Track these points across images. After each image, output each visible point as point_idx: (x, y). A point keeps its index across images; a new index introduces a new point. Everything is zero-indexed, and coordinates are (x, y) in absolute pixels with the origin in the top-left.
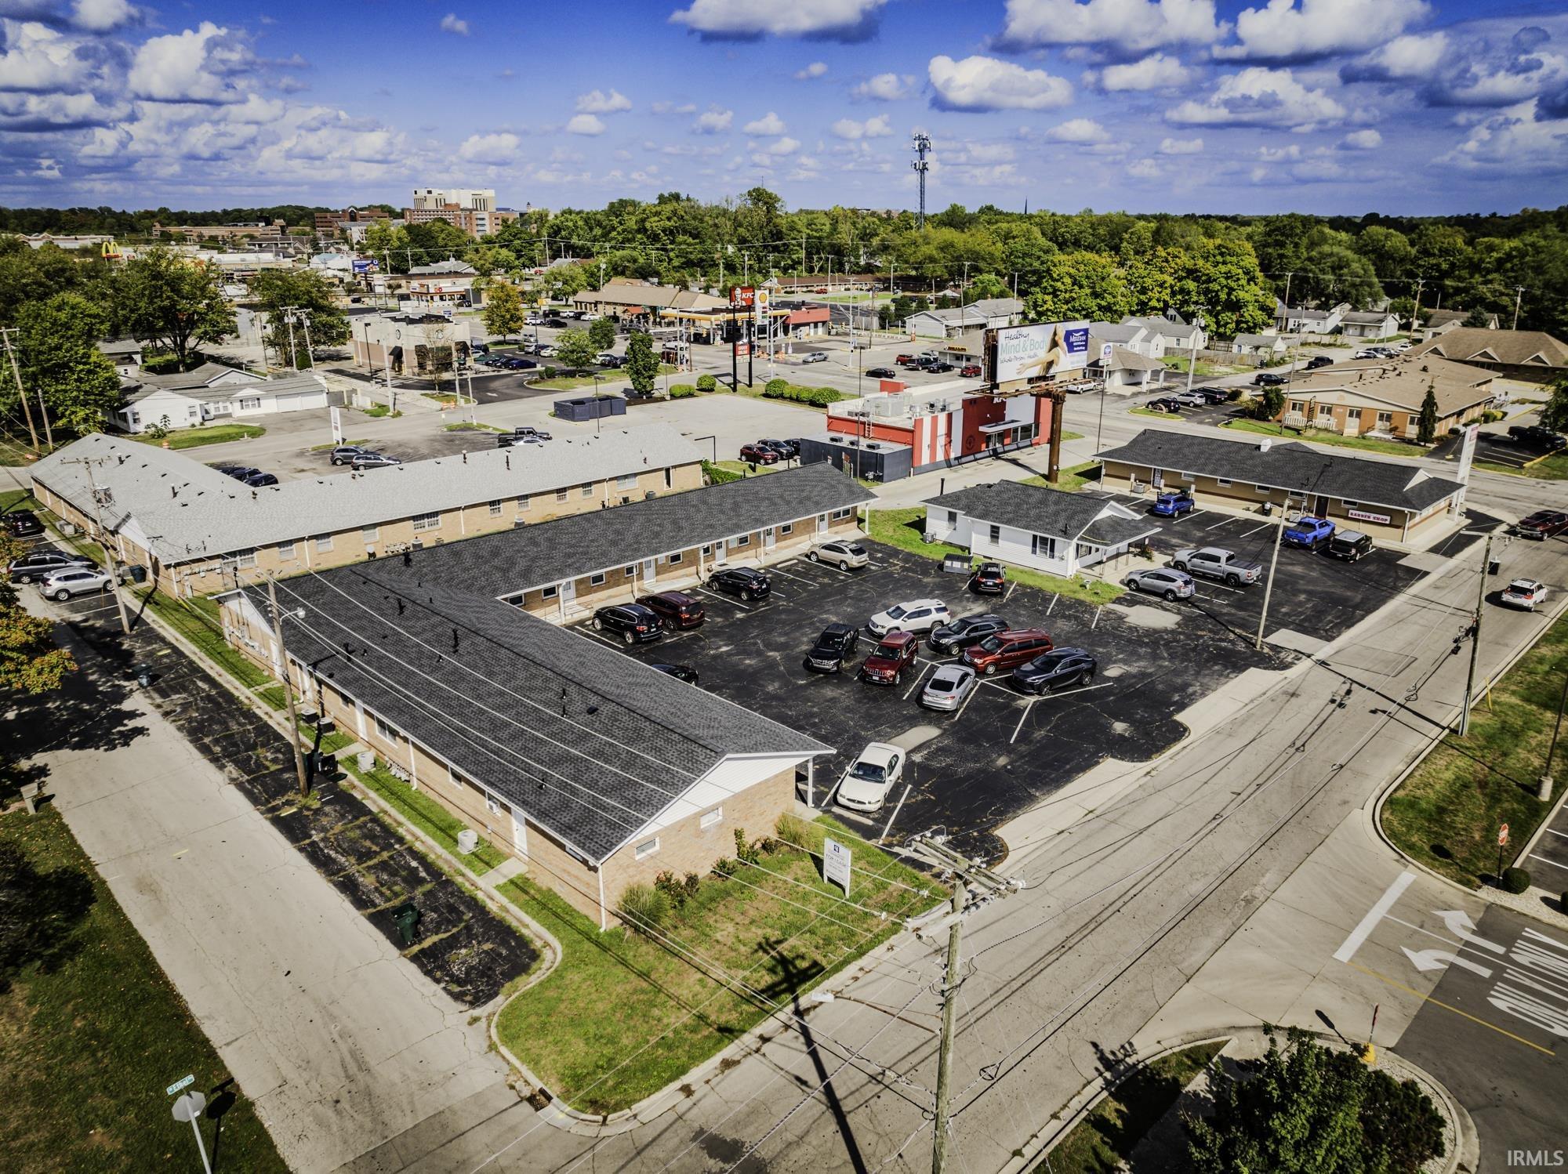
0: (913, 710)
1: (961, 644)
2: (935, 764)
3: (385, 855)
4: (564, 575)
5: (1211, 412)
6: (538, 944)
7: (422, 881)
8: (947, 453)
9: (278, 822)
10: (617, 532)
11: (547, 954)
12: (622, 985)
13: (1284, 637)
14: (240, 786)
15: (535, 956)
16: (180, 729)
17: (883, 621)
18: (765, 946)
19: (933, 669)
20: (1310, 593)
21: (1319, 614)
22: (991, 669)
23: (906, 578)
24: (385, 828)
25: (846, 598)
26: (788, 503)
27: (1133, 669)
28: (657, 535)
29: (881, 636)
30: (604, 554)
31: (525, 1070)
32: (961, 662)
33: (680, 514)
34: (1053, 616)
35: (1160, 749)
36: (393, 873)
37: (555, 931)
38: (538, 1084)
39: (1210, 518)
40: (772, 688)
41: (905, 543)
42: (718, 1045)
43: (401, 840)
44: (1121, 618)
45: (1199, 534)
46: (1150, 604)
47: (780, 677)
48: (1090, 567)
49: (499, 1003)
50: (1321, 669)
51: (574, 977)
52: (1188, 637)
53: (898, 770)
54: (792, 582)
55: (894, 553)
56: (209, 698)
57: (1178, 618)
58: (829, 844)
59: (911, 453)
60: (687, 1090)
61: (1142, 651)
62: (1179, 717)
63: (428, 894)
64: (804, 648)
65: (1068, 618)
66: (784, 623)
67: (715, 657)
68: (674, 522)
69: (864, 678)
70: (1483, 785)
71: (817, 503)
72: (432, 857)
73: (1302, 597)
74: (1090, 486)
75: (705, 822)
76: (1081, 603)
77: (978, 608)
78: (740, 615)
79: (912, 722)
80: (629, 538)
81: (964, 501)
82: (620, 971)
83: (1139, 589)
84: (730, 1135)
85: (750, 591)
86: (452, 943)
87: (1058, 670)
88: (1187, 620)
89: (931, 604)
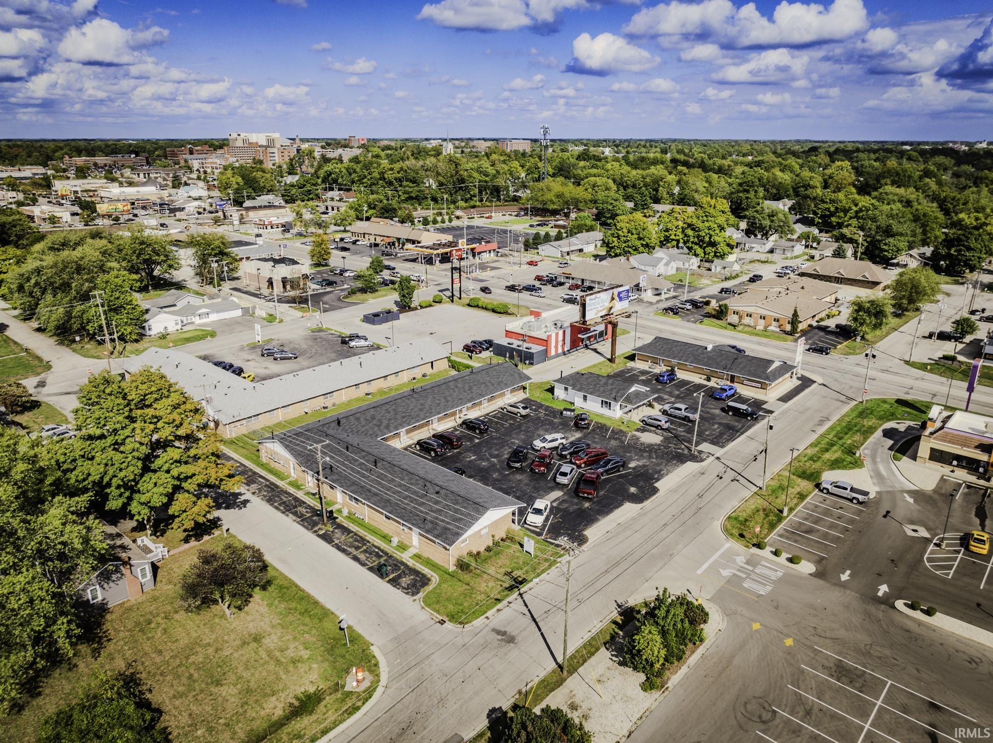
0: (552, 484)
1: (571, 454)
2: (561, 507)
3: (365, 547)
4: (403, 427)
5: (695, 313)
6: (429, 576)
7: (381, 556)
8: (563, 348)
9: (319, 536)
10: (422, 404)
11: (433, 579)
12: (460, 588)
13: (705, 447)
14: (298, 522)
15: (429, 580)
16: (262, 499)
17: (538, 444)
18: (508, 574)
19: (560, 466)
20: (720, 424)
21: (721, 434)
22: (583, 465)
23: (547, 420)
24: (361, 537)
25: (521, 431)
26: (493, 385)
27: (640, 463)
28: (439, 404)
29: (537, 451)
30: (418, 416)
31: (435, 614)
32: (571, 462)
33: (447, 393)
34: (609, 438)
35: (647, 499)
36: (370, 554)
37: (435, 572)
38: (441, 618)
39: (684, 383)
40: (495, 475)
41: (545, 400)
42: (495, 604)
43: (368, 542)
44: (638, 439)
45: (677, 393)
46: (650, 431)
47: (498, 470)
48: (626, 413)
49: (421, 595)
50: (717, 461)
51: (444, 586)
52: (665, 447)
53: (548, 510)
54: (497, 423)
55: (540, 406)
56: (266, 485)
57: (662, 438)
58: (526, 539)
59: (546, 350)
60: (487, 618)
61: (645, 454)
62: (656, 485)
63: (385, 560)
64: (506, 456)
65: (616, 439)
66: (496, 444)
67: (470, 462)
68: (445, 398)
69: (532, 470)
70: (764, 510)
71: (506, 384)
72: (382, 548)
73: (716, 426)
74: (631, 364)
75: (483, 532)
76: (621, 431)
77: (578, 435)
78: (477, 441)
79: (552, 489)
80: (427, 407)
81: (571, 382)
82: (459, 584)
83: (647, 424)
84: (503, 630)
85: (480, 430)
86: (399, 577)
87: (609, 466)
88: (666, 439)
89: (558, 436)
